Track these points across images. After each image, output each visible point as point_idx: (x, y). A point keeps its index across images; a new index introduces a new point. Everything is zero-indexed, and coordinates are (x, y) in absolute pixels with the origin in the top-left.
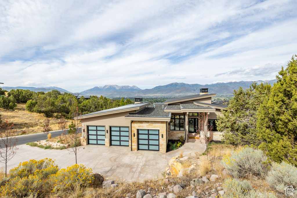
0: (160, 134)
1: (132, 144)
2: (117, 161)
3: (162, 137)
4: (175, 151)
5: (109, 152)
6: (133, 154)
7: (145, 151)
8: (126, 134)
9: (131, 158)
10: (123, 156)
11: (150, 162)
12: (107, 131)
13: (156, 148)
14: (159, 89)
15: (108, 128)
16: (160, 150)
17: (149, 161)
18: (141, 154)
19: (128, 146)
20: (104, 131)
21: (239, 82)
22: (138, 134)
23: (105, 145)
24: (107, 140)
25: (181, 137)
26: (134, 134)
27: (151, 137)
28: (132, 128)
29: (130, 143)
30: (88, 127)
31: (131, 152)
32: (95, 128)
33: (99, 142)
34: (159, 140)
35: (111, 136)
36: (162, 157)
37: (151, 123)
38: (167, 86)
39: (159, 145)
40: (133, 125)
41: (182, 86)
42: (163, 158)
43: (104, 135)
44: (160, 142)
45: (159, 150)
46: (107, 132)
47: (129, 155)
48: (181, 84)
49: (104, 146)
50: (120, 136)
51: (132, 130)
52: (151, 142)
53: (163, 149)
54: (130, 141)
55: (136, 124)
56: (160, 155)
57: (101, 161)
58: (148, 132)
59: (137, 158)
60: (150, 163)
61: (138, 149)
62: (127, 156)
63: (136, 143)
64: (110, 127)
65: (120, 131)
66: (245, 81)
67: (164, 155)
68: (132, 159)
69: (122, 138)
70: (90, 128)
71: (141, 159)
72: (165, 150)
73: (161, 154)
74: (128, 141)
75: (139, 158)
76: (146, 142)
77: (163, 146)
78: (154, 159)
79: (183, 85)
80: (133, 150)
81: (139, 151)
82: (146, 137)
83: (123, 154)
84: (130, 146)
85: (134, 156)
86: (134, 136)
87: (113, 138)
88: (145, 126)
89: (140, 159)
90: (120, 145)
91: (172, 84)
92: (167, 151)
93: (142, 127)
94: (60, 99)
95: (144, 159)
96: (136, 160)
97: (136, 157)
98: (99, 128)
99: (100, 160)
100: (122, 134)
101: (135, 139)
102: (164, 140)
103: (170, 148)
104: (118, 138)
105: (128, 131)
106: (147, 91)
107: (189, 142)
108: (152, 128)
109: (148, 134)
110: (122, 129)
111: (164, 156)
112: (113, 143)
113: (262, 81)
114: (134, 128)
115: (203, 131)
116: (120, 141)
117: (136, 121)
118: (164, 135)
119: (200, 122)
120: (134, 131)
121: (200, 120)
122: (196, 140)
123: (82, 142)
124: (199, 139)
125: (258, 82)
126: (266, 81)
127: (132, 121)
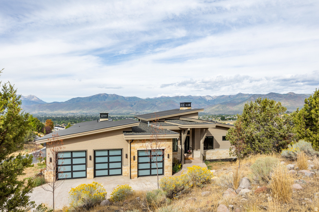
0: (165, 154)
3: (168, 157)
6: (137, 182)
7: (146, 177)
14: (76, 102)
15: (90, 153)
16: (165, 173)
19: (120, 175)
21: (187, 96)
22: (139, 157)
24: (90, 170)
25: (174, 158)
26: (134, 157)
27: (154, 159)
28: (132, 150)
30: (57, 154)
31: (130, 180)
32: (68, 155)
33: (76, 175)
34: (163, 162)
35: (95, 163)
38: (90, 98)
39: (163, 168)
40: (132, 145)
41: (114, 99)
43: (84, 164)
44: (164, 164)
45: (163, 174)
46: (90, 159)
48: (112, 95)
50: (108, 163)
51: (131, 152)
52: (154, 166)
53: (169, 171)
54: (124, 168)
55: (136, 144)
58: (151, 154)
61: (139, 176)
63: (137, 168)
64: (95, 152)
65: (108, 156)
66: (193, 95)
70: (60, 156)
72: (171, 172)
74: (120, 168)
76: (148, 166)
77: (169, 168)
79: (116, 97)
80: (132, 178)
81: (140, 178)
82: (148, 159)
84: (124, 174)
86: (134, 159)
87: (98, 166)
88: (148, 146)
91: (99, 95)
92: (173, 175)
98: (75, 155)
100: (111, 159)
101: (135, 163)
102: (170, 160)
104: (105, 166)
105: (120, 155)
106: (56, 105)
107: (186, 163)
108: (156, 147)
109: (151, 156)
112: (98, 173)
113: (210, 96)
114: (134, 149)
115: (197, 150)
116: (109, 169)
117: (137, 140)
118: (171, 154)
119: (191, 140)
120: (134, 153)
121: (192, 138)
122: (192, 161)
123: (47, 178)
124: (193, 159)
125: (207, 97)
126: (214, 97)
127: (132, 141)
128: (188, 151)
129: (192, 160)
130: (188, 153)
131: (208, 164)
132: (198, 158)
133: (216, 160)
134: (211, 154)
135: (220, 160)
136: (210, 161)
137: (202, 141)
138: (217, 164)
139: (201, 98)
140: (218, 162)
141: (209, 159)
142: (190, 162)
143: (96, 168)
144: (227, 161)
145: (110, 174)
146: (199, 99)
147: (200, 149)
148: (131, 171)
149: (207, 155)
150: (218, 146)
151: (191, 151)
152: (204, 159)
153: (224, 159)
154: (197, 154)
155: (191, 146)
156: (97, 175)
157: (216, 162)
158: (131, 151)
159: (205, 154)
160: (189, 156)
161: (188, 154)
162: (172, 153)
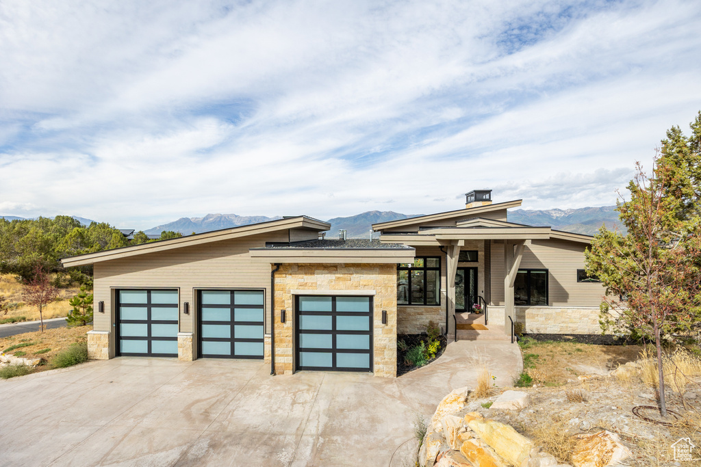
0: (375, 310)
1: (277, 349)
2: (213, 416)
3: (385, 321)
4: (425, 368)
5: (186, 384)
6: (279, 388)
7: (322, 373)
8: (256, 315)
9: (273, 401)
10: (240, 394)
11: (345, 417)
12: (187, 305)
13: (361, 360)
14: (337, 224)
15: (188, 297)
16: (376, 367)
17: (342, 410)
18: (309, 385)
19: (262, 357)
20: (175, 306)
22: (298, 313)
23: (176, 356)
24: (186, 339)
25: (431, 323)
26: (284, 313)
27: (343, 323)
28: (276, 293)
29: (268, 348)
30: (117, 292)
31: (272, 377)
32: (142, 298)
33: (157, 347)
34: (370, 332)
35: (199, 322)
36: (389, 395)
37: (344, 271)
38: (356, 218)
39: (370, 351)
40: (278, 279)
41: (390, 218)
42: (393, 397)
43: (175, 322)
44: (375, 339)
45: (370, 369)
46: (187, 311)
47: (264, 392)
49: (175, 359)
50: (232, 323)
51: (276, 299)
52: (343, 341)
53: (386, 363)
54: (268, 340)
55: (289, 277)
56: (380, 387)
57: (146, 423)
58: (334, 306)
59: (294, 403)
60: (347, 421)
61: (298, 367)
62: (255, 395)
63: (291, 345)
64: (199, 293)
65: (232, 306)
67: (390, 386)
68: (275, 407)
69: (240, 332)
70: (125, 298)
71: (312, 407)
72: (393, 368)
73: (379, 381)
74: (262, 340)
75: (301, 400)
76: (325, 341)
77: (386, 352)
78: (360, 404)
80: (277, 371)
81: (300, 374)
82: (325, 323)
83: (241, 389)
84: (268, 358)
85: (283, 393)
86: (284, 320)
87: (207, 331)
88: (323, 283)
89: (307, 407)
90: (233, 356)
91: (368, 214)
92: (399, 373)
93: (314, 285)
94: (73, 234)
95: (322, 405)
96: (292, 410)
97: (289, 399)
98: (157, 298)
99: (144, 416)
101: (285, 330)
102: (390, 331)
103: (409, 358)
104: (225, 331)
105: (261, 307)
107: (459, 339)
108: (348, 288)
109: (334, 314)
110: (240, 299)
111: (393, 388)
112: (207, 348)
113: (560, 210)
114: (282, 290)
115: (497, 304)
116: (232, 340)
117: (290, 265)
118: (391, 312)
119: (483, 278)
120: (283, 301)
121: (483, 273)
122: (478, 334)
123: (92, 349)
124: (485, 329)
125: (553, 212)
126: (569, 211)
127: (277, 268)
128: (474, 307)
129: (479, 331)
130: (473, 311)
131: (527, 348)
132: (501, 327)
133: (556, 338)
134: (543, 319)
135: (571, 338)
136: (538, 339)
137: (509, 280)
138: (559, 348)
139: (541, 214)
140: (562, 344)
141: (536, 332)
142: (473, 337)
143: (204, 335)
144: (595, 343)
145: (236, 353)
146: (539, 215)
147: (504, 301)
148: (276, 353)
149: (527, 320)
150: (563, 297)
151: (482, 306)
152: (518, 332)
153: (582, 336)
154: (498, 316)
155: (481, 293)
156: (205, 352)
157: (555, 343)
158: (275, 295)
159: (521, 316)
160: (476, 318)
161: (474, 315)
162: (395, 309)
